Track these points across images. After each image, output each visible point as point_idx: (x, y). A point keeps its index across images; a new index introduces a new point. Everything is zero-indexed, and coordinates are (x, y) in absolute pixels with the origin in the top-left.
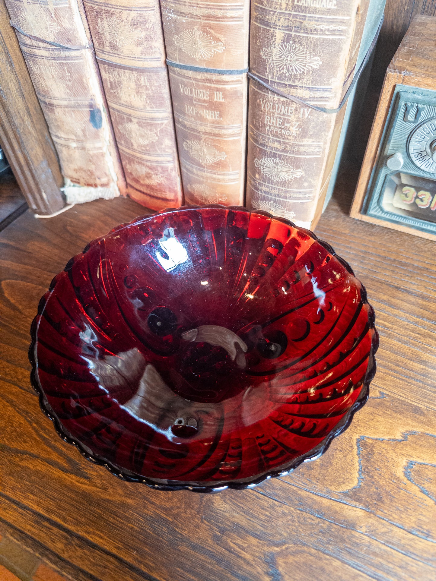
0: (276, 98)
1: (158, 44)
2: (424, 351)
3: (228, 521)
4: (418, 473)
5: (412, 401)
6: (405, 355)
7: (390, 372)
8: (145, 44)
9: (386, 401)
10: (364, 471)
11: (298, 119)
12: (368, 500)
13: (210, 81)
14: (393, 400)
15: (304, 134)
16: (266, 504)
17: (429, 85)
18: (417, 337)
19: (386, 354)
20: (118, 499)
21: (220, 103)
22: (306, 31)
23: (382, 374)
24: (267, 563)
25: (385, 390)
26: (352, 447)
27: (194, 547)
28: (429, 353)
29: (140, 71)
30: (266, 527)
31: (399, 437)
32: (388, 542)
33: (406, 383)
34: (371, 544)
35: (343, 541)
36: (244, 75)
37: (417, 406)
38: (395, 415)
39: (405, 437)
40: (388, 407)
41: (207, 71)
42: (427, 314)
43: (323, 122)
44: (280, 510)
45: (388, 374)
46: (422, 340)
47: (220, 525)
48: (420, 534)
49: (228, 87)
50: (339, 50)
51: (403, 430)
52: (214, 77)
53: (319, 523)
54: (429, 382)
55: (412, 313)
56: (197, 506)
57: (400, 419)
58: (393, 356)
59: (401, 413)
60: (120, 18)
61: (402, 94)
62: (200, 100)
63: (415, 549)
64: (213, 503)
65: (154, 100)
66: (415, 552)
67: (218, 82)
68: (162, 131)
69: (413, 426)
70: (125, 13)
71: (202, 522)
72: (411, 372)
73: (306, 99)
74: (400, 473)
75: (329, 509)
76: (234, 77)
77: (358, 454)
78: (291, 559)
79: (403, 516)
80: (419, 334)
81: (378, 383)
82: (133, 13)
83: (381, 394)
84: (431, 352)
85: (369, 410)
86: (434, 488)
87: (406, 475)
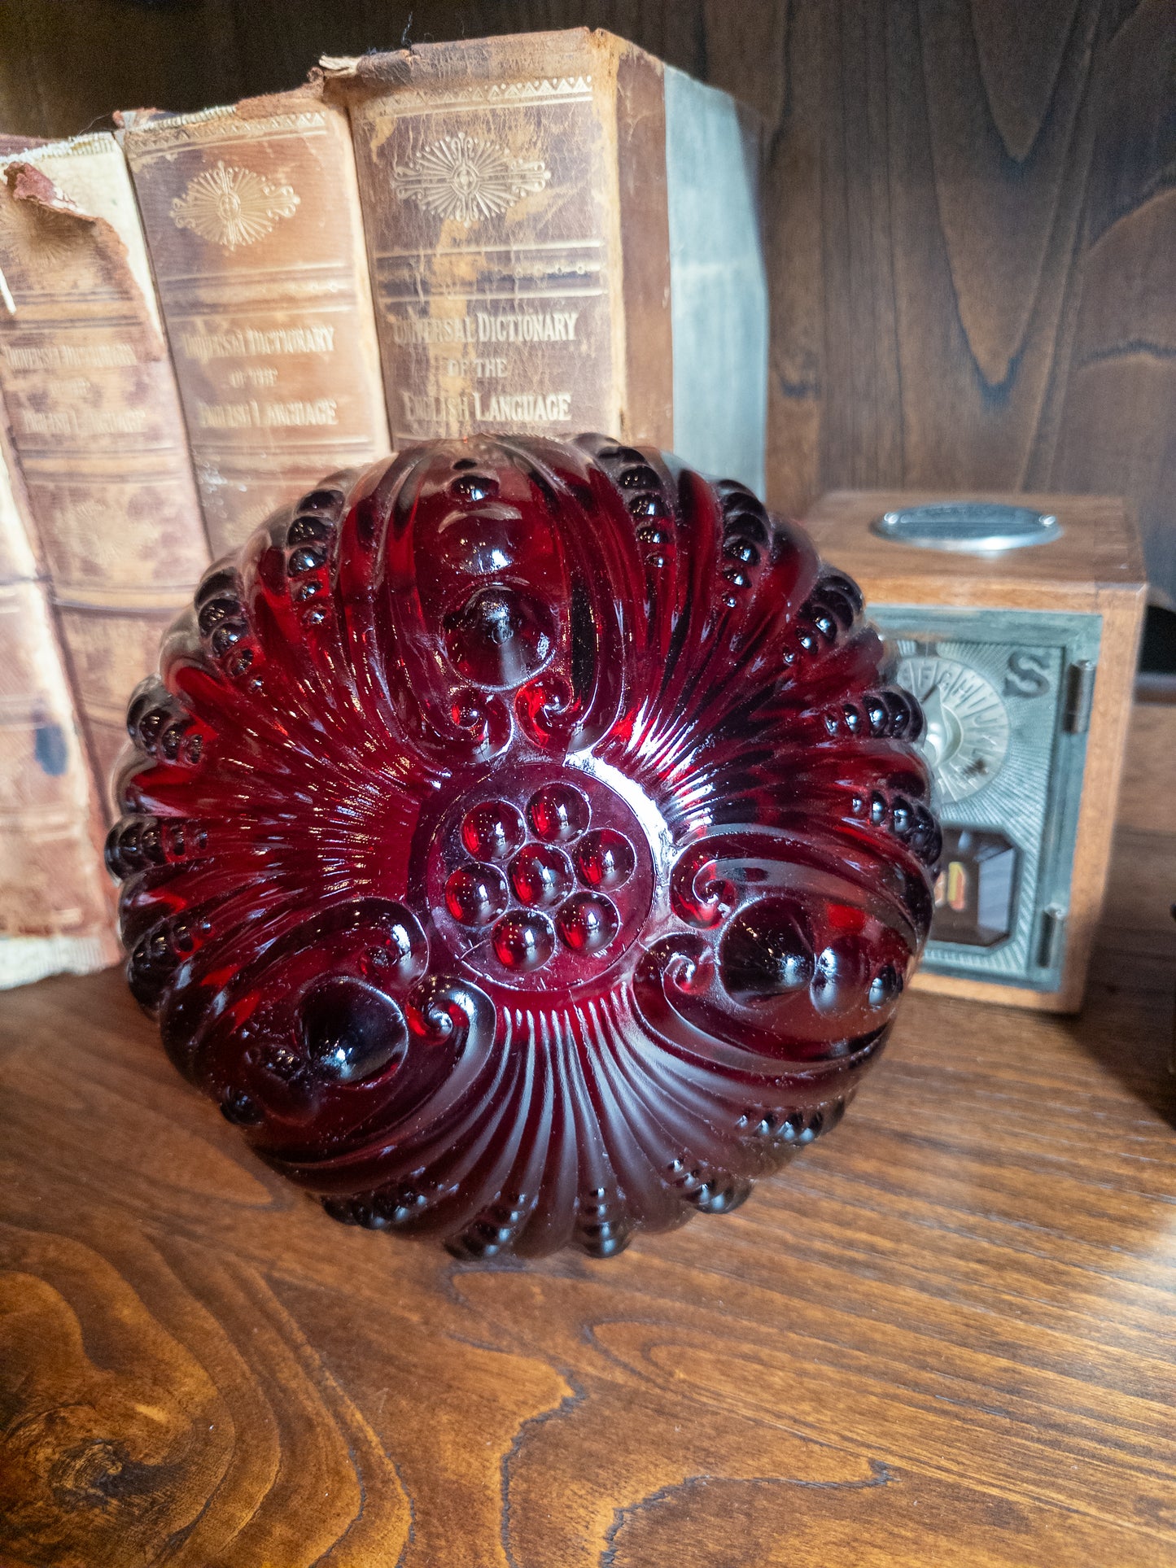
1: (194, 551)
2: (1001, 1311)
5: (983, 1483)
6: (943, 1331)
7: (903, 1391)
8: (163, 553)
9: (894, 1491)
14: (918, 1486)
18: (975, 1272)
19: (884, 1333)
23: (874, 1399)
25: (891, 1453)
28: (1018, 1317)
29: (153, 616)
33: (958, 1423)
37: (1002, 1500)
38: (929, 1538)
40: (905, 1515)
42: (1000, 1200)
45: (895, 1398)
46: (993, 1278)
54: (1031, 1411)
55: (954, 1203)
57: (950, 1553)
58: (906, 1339)
59: (951, 1529)
60: (102, 502)
70: (113, 489)
72: (970, 1386)
80: (980, 1261)
81: (863, 1431)
82: (131, 489)
83: (877, 1466)
84: (1025, 1313)
85: (840, 1529)
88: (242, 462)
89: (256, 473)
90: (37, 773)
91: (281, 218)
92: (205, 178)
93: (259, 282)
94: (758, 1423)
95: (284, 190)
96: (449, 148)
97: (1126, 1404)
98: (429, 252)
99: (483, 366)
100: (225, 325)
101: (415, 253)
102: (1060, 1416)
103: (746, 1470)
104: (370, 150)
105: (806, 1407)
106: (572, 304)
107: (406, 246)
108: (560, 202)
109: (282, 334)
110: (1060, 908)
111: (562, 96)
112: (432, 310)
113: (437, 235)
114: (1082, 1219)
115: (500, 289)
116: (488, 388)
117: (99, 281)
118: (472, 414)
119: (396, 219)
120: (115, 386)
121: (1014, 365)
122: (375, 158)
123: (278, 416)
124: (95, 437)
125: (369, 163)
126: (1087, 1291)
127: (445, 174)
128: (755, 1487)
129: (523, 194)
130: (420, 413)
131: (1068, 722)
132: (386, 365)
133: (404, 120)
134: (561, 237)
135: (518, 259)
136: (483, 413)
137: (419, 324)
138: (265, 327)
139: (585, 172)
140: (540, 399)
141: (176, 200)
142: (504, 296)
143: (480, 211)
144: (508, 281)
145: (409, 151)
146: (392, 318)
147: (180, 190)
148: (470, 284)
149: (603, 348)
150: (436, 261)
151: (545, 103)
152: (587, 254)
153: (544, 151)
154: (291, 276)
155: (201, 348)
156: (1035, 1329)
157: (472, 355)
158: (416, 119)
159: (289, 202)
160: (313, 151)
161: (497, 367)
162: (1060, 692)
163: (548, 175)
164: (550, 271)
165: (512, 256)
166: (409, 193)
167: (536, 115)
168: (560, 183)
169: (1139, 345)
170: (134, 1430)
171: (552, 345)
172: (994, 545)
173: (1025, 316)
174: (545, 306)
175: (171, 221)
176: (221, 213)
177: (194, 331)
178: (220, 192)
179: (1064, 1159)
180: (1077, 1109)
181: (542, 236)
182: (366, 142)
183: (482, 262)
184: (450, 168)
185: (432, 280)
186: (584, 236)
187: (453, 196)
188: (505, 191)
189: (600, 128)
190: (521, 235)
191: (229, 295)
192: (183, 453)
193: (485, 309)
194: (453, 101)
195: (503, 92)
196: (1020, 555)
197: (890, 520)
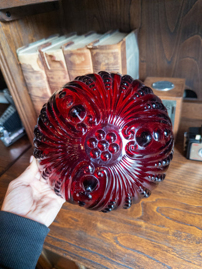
3: (102, 229)
4: (161, 210)
5: (158, 190)
10: (144, 211)
12: (145, 219)
16: (113, 223)
20: (68, 227)
24: (114, 239)
26: (140, 205)
27: (92, 238)
30: (114, 230)
31: (154, 200)
32: (151, 229)
34: (146, 230)
35: (137, 231)
38: (153, 194)
39: (156, 200)
44: (118, 224)
47: (100, 230)
48: (161, 226)
51: (156, 198)
53: (130, 227)
56: (92, 226)
59: (155, 193)
63: (160, 230)
64: (97, 225)
69: (159, 197)
71: (94, 230)
74: (155, 210)
75: (133, 222)
77: (142, 207)
78: (122, 237)
79: (156, 222)
86: (165, 213)
87: (157, 211)
91: (82, 61)
92: (73, 56)
93: (80, 68)
97: (173, 183)
100: (76, 72)
104: (93, 54)
107: (97, 65)
108: (115, 62)
111: (115, 51)
113: (101, 65)
117: (60, 66)
119: (96, 62)
120: (62, 77)
121: (172, 59)
124: (59, 83)
125: (93, 56)
129: (111, 61)
131: (172, 112)
133: (97, 52)
134: (115, 65)
135: (110, 68)
138: (81, 73)
139: (117, 58)
144: (109, 70)
145: (97, 55)
147: (70, 57)
148: (105, 70)
150: (101, 67)
152: (118, 67)
153: (113, 56)
154: (84, 67)
155: (73, 74)
159: (83, 59)
160: (86, 54)
162: (171, 109)
164: (114, 69)
166: (98, 60)
167: (112, 53)
168: (115, 60)
169: (188, 57)
172: (166, 90)
173: (173, 53)
175: (69, 60)
176: (75, 60)
177: (72, 72)
178: (75, 58)
181: (113, 65)
183: (106, 68)
185: (100, 69)
186: (117, 65)
187: (103, 61)
188: (109, 61)
189: (119, 54)
190: (110, 65)
191: (76, 69)
194: (103, 51)
195: (108, 51)
196: (169, 92)
197: (154, 85)
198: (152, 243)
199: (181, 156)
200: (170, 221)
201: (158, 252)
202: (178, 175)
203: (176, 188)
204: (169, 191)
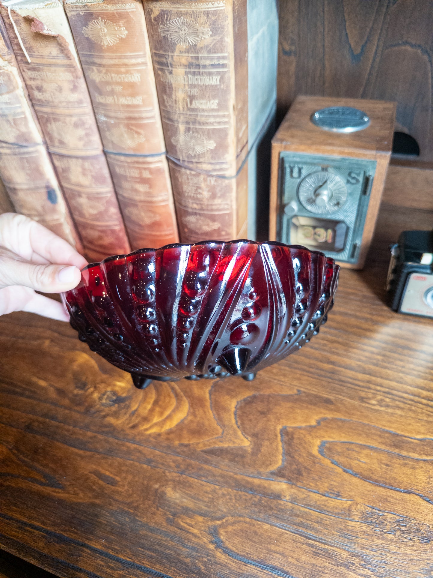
0: (188, 172)
1: (96, 138)
2: (331, 353)
3: (179, 506)
4: (330, 449)
5: (323, 394)
6: (317, 359)
7: (305, 373)
8: (86, 139)
9: (302, 396)
10: (288, 453)
11: (207, 186)
12: (290, 475)
13: (138, 162)
14: (308, 395)
15: (213, 196)
16: (208, 489)
17: (303, 150)
20: (87, 500)
21: (148, 179)
22: (200, 123)
23: (298, 375)
24: (210, 534)
25: (302, 388)
26: (276, 436)
27: (152, 531)
28: (335, 355)
29: (84, 158)
30: (209, 507)
31: (313, 423)
32: (306, 505)
33: (318, 380)
34: (293, 508)
35: (271, 509)
36: (163, 157)
37: (327, 398)
38: (310, 406)
39: (318, 423)
40: (304, 401)
41: (135, 156)
42: (333, 324)
43: (226, 186)
44: (220, 492)
45: (303, 375)
46: (330, 345)
47: (172, 510)
48: (332, 495)
49: (152, 166)
50: (226, 135)
51: (316, 418)
52: (141, 160)
53: (252, 498)
54: (337, 378)
56: (152, 498)
57: (314, 409)
58: (307, 361)
59: (315, 404)
60: (65, 122)
61: (286, 159)
62: (133, 177)
63: (328, 507)
64: (165, 494)
65: (98, 179)
66: (329, 510)
67: (144, 163)
68: (107, 202)
69: (325, 414)
70: (68, 119)
71: (158, 509)
72: (321, 372)
73: (210, 171)
74: (315, 451)
75: (259, 486)
76: (156, 159)
77: (282, 441)
78: (230, 528)
79: (318, 483)
80: (327, 341)
81: (295, 383)
82: (74, 119)
83: (298, 391)
84: (338, 354)
85: (289, 405)
86: (342, 459)
87: (320, 452)
88: (112, 114)
89: (117, 118)
90: (49, 204)
91: (122, 38)
92: (94, 22)
93: (115, 58)
94: (270, 381)
95: (122, 29)
96: (178, 21)
97: (360, 376)
98: (172, 54)
99: (190, 91)
100: (104, 71)
101: (167, 54)
102: (343, 378)
103: (267, 392)
104: (151, 17)
105: (281, 377)
106: (218, 73)
107: (165, 51)
108: (215, 42)
109: (124, 75)
110: (359, 242)
111: (215, 7)
112: (174, 72)
113: (175, 49)
114: (355, 330)
115: (195, 68)
116: (192, 98)
117: (59, 52)
118: (187, 105)
119: (161, 42)
120: (66, 86)
121: (363, 47)
122: (153, 20)
123: (123, 101)
124: (60, 102)
125: (151, 21)
126: (354, 348)
127: (177, 30)
128: (269, 396)
129: (203, 39)
130: (170, 103)
131: (365, 191)
132: (158, 86)
133: (163, 10)
134: (215, 53)
135: (201, 59)
136: (190, 105)
137: (169, 76)
138: (118, 73)
139: (223, 31)
140: (208, 102)
141: (84, 28)
142: (197, 70)
143: (189, 43)
144: (198, 66)
145: (165, 21)
146: (160, 72)
147: (86, 25)
148: (186, 66)
149: (228, 86)
150: (175, 57)
151: (210, 10)
152: (224, 58)
153: (210, 25)
154: (126, 57)
155: (96, 76)
156: (339, 358)
157: (187, 87)
158: (167, 11)
159: (124, 33)
160: (132, 16)
161: (195, 92)
162: (363, 183)
163: (211, 33)
164: (211, 63)
165: (199, 58)
166: (165, 34)
167: (207, 14)
168: (215, 36)
169: (406, 43)
170: (117, 389)
171: (212, 86)
172: (349, 130)
173: (368, 30)
174: (210, 74)
175: (83, 35)
176: (101, 34)
177: (93, 71)
178: (100, 27)
179: (352, 313)
180: (358, 298)
181: (209, 52)
182: (150, 15)
183: (190, 59)
184: (179, 28)
185: (173, 63)
186: (222, 52)
187: (180, 37)
188: (197, 37)
189: (228, 17)
190: (202, 52)
191: (105, 62)
192: (90, 107)
193: (191, 74)
194: (179, 6)
195: (196, 6)
196: (356, 136)
197: (317, 116)
198: (308, 544)
199: (379, 302)
200: (355, 480)
201: (325, 567)
202: (372, 353)
203: (369, 388)
204: (351, 398)
